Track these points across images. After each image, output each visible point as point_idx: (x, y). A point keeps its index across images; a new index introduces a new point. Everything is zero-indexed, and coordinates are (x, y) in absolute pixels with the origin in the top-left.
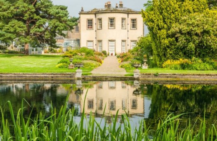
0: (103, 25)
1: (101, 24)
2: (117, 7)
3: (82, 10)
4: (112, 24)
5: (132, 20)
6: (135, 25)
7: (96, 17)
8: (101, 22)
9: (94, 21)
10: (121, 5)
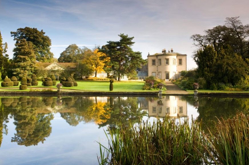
0: (162, 63)
1: (161, 63)
2: (169, 52)
3: (149, 54)
4: (167, 62)
5: (179, 60)
6: (181, 63)
7: (157, 58)
8: (161, 61)
9: (156, 61)
10: (172, 51)
